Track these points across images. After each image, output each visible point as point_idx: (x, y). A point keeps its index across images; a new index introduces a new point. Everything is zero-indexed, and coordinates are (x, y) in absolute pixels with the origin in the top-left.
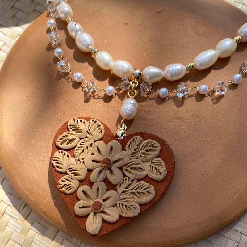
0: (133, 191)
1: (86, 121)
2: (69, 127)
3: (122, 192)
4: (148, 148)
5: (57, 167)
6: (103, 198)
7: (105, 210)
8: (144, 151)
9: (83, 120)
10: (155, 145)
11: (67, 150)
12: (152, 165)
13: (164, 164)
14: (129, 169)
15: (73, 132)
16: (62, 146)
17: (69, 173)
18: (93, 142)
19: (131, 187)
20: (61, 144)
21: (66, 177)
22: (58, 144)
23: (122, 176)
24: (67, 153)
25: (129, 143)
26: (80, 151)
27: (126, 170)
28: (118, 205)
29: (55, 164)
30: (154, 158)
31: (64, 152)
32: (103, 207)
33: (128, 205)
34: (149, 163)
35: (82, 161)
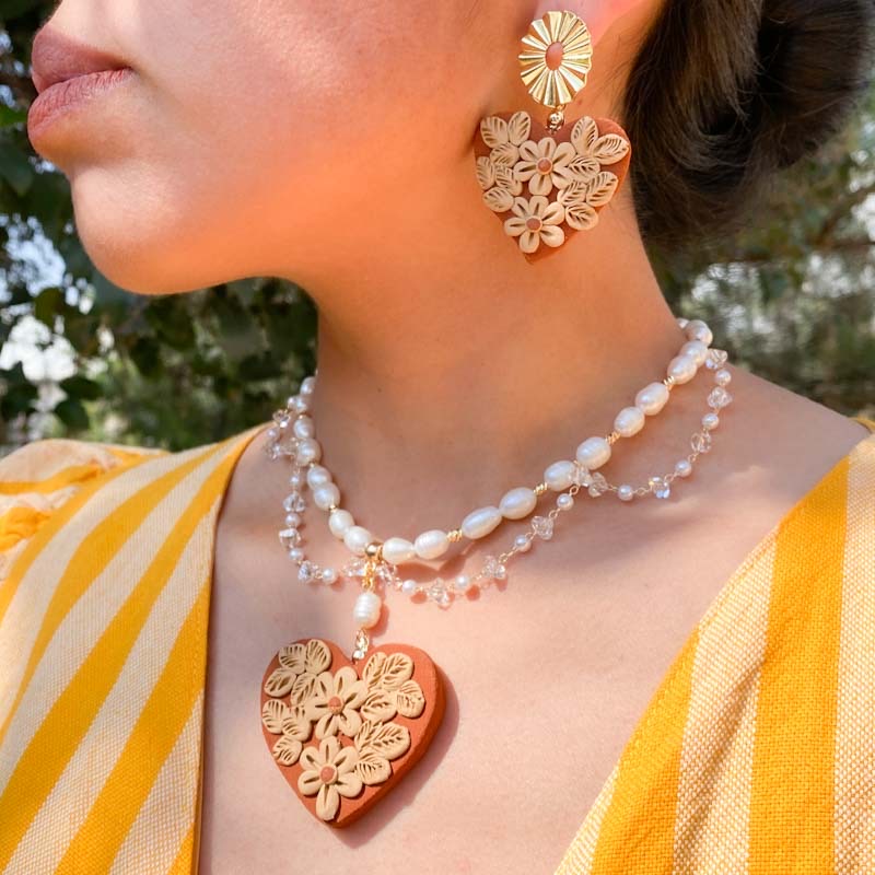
0: (378, 741)
1: (302, 646)
2: (281, 661)
3: (363, 746)
4: (394, 668)
5: (269, 726)
6: (336, 760)
7: (340, 780)
8: (388, 674)
9: (299, 645)
10: (404, 661)
11: (281, 698)
12: (402, 694)
13: (419, 689)
14: (369, 707)
15: (287, 667)
16: (273, 694)
17: (286, 732)
18: (314, 676)
19: (374, 736)
20: (272, 690)
21: (282, 739)
22: (267, 690)
23: (360, 721)
24: (280, 702)
25: (367, 666)
26: (298, 695)
27: (366, 710)
28: (358, 767)
29: (266, 724)
30: (404, 682)
31: (276, 701)
32: (335, 774)
33: (371, 765)
34: (398, 692)
35: (301, 710)
